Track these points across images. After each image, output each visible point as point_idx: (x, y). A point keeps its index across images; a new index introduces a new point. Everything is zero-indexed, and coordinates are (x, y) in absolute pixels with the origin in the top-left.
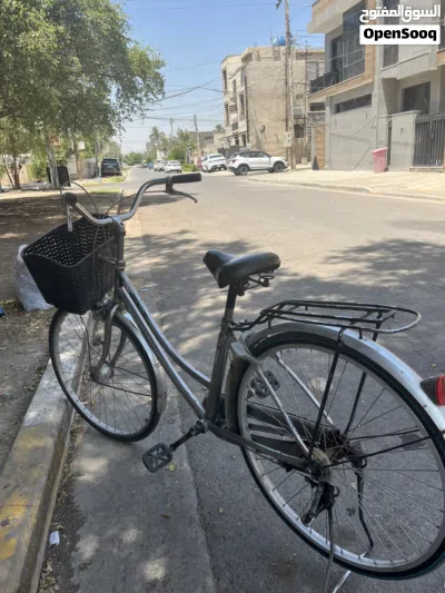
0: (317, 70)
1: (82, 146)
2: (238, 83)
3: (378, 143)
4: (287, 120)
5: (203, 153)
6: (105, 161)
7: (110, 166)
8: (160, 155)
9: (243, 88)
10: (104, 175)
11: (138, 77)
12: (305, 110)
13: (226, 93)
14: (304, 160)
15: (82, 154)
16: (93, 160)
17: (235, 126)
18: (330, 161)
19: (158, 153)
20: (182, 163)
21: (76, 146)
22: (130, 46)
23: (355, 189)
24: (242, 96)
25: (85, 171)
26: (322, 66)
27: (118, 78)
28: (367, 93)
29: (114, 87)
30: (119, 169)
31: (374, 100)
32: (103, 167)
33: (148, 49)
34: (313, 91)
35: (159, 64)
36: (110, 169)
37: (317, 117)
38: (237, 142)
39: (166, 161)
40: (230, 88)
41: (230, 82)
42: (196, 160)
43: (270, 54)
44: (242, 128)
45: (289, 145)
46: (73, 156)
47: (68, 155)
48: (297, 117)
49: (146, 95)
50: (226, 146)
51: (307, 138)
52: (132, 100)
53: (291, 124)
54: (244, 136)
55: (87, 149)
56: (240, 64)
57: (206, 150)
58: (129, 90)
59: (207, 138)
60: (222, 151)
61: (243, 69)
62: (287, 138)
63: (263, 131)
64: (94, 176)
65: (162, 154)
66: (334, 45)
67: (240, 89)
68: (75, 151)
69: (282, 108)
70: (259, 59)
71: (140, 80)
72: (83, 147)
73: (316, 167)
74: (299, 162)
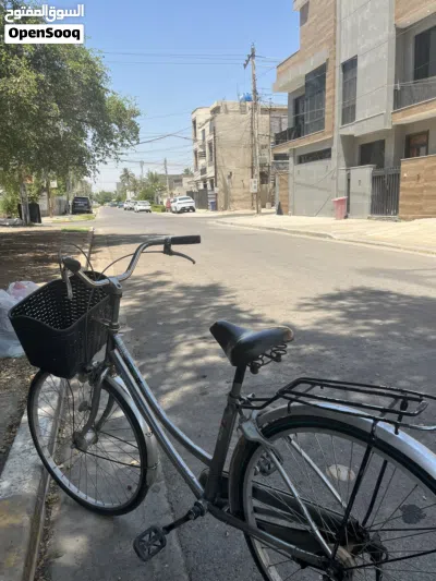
0: (280, 125)
1: (54, 184)
2: (207, 132)
3: (338, 193)
4: (252, 168)
5: (172, 195)
6: (76, 199)
7: (81, 204)
8: (130, 195)
9: (212, 137)
10: (74, 213)
11: (114, 124)
12: (270, 159)
13: (195, 140)
14: (268, 205)
15: (54, 192)
16: (65, 198)
17: (204, 171)
18: (293, 207)
19: (128, 193)
20: (152, 203)
21: (48, 184)
22: (108, 96)
23: (318, 235)
24: (210, 144)
25: (56, 208)
26: (285, 120)
27: (94, 124)
28: (327, 147)
29: (90, 133)
30: (89, 207)
31: (334, 154)
32: (74, 204)
33: (125, 99)
34: (277, 143)
35: (135, 114)
36: (81, 206)
37: (281, 166)
38: (205, 186)
39: (136, 200)
40: (200, 137)
41: (199, 131)
42: (165, 201)
43: (237, 108)
44: (210, 173)
45: (256, 191)
46: (45, 194)
47: (39, 193)
48: (262, 166)
49: (121, 141)
50: (195, 190)
51: (271, 185)
52: (107, 145)
53: (257, 172)
54: (212, 181)
55: (59, 187)
56: (210, 116)
57: (174, 192)
58: (105, 136)
59: (176, 181)
60: (190, 194)
61: (212, 119)
62: (253, 185)
63: (230, 177)
64: (64, 213)
65: (132, 194)
66: (297, 103)
67: (209, 137)
68: (47, 189)
69: (248, 157)
70: (227, 112)
71: (116, 127)
72: (56, 186)
73: (280, 212)
74: (264, 207)
